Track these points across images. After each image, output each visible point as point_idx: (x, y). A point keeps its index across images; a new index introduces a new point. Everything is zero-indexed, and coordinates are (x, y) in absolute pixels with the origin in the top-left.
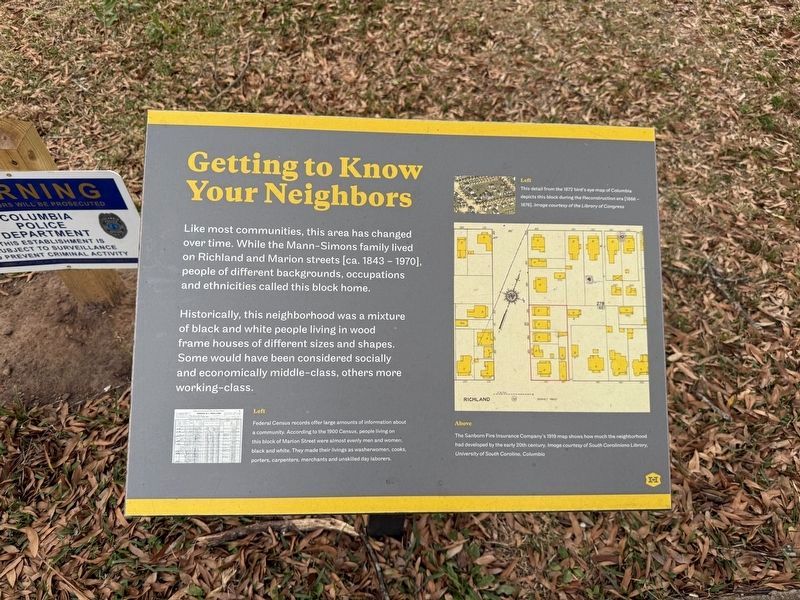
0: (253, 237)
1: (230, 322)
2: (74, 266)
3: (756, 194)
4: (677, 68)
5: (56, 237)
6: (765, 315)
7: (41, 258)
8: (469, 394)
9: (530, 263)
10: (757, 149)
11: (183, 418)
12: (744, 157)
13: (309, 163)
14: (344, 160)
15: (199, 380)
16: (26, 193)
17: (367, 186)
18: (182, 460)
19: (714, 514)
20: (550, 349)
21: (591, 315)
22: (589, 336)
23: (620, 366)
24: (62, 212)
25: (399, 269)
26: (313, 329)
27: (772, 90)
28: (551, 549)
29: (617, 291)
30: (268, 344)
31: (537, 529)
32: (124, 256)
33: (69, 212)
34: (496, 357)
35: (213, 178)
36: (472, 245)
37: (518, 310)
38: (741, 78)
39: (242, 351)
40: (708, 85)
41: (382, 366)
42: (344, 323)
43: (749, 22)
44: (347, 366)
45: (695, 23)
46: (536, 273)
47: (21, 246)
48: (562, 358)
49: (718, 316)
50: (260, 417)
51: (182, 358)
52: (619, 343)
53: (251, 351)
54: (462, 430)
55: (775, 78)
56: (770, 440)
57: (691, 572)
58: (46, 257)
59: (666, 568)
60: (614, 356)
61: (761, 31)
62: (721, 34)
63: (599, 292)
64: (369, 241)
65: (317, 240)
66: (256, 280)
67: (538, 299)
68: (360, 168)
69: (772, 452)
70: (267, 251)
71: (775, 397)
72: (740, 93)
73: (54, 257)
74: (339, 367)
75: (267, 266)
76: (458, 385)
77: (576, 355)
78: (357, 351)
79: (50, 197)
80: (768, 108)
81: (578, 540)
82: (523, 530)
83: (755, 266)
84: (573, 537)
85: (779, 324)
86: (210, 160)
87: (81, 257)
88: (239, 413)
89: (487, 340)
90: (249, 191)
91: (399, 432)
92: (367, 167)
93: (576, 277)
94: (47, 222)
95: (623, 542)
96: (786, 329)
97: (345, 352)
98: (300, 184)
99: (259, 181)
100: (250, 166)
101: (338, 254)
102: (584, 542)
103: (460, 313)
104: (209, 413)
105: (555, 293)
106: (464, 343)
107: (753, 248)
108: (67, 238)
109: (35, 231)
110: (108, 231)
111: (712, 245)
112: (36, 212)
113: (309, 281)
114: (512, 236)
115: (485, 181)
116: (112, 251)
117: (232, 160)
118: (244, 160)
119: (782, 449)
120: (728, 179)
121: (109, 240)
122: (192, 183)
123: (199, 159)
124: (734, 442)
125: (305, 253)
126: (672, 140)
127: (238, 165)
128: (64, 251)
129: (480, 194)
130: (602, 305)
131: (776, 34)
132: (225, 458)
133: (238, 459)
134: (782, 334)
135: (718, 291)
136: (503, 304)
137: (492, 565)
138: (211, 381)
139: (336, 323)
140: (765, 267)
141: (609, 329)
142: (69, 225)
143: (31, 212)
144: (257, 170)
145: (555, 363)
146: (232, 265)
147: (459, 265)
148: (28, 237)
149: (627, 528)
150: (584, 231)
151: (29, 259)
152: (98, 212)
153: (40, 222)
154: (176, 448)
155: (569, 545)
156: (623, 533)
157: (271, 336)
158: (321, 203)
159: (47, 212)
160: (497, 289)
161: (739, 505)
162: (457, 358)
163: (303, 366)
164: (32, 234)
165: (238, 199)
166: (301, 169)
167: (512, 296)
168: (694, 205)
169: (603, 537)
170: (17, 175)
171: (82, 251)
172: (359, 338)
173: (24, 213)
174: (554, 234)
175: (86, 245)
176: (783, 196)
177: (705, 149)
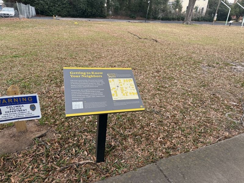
0: (81, 81)
1: (79, 91)
2: (20, 120)
3: (159, 99)
4: (140, 83)
5: (18, 112)
6: (165, 116)
7: (13, 118)
8: (114, 98)
9: (119, 83)
10: (158, 93)
11: (74, 103)
12: (156, 95)
13: (87, 73)
14: (92, 72)
15: (75, 98)
16: (15, 101)
17: (96, 75)
18: (74, 109)
19: (164, 146)
20: (124, 92)
21: (128, 88)
22: (129, 90)
23: (134, 94)
24: (22, 105)
25: (102, 84)
26: (91, 92)
27: (158, 85)
28: (136, 157)
29: (131, 85)
30: (85, 94)
31: (132, 154)
32: (33, 116)
33: (23, 105)
34: (117, 93)
35: (74, 75)
36: (111, 81)
37: (119, 88)
38: (152, 84)
39: (81, 95)
40: (147, 85)
41: (102, 95)
42: (95, 91)
43: (152, 76)
44: (97, 96)
45: (142, 77)
46: (120, 84)
47: (9, 115)
48: (126, 93)
49: (157, 117)
50: (85, 103)
51: (72, 96)
52: (133, 91)
53: (82, 95)
54: (114, 102)
55: (158, 83)
56: (171, 133)
57: (163, 155)
58: (14, 118)
59: (158, 155)
60: (133, 93)
61: (154, 77)
62: (147, 78)
63: (129, 85)
64: (97, 81)
65: (90, 81)
66: (82, 86)
67: (121, 87)
68: (94, 73)
69: (172, 135)
70: (83, 83)
71: (171, 127)
72: (153, 86)
73: (16, 118)
74: (95, 96)
75: (83, 84)
76: (113, 97)
77: (128, 93)
78: (98, 94)
79: (20, 101)
80: (158, 87)
81: (140, 155)
82: (129, 155)
83: (162, 110)
84: (139, 154)
85: (168, 117)
86: (73, 73)
87: (23, 117)
88: (82, 102)
89: (115, 91)
90: (79, 76)
91: (106, 103)
92: (95, 73)
93: (126, 84)
94: (17, 108)
95: (149, 153)
96: (170, 117)
97: (96, 94)
98: (86, 75)
99: (81, 75)
100: (79, 73)
101: (93, 83)
102: (142, 155)
103: (111, 89)
104: (77, 102)
105: (123, 86)
106: (113, 92)
107: (161, 107)
108: (21, 112)
109: (14, 111)
110: (31, 109)
111: (153, 108)
112: (16, 105)
113: (89, 86)
114: (116, 80)
115: (111, 74)
116: (31, 114)
117: (76, 73)
118: (78, 73)
119: (174, 134)
120: (154, 98)
121: (31, 111)
122: (71, 75)
123: (71, 73)
124: (165, 134)
125: (89, 83)
126: (142, 94)
127: (77, 73)
128: (19, 116)
129: (111, 75)
130: (130, 87)
131: (157, 77)
132: (81, 108)
133: (83, 108)
134: (169, 118)
135: (156, 114)
136: (117, 87)
137: (124, 162)
138: (77, 98)
139: (94, 91)
140: (164, 109)
141: (131, 90)
142: (23, 108)
143: (14, 106)
144: (80, 74)
145: (125, 94)
146: (78, 85)
147: (110, 83)
148: (11, 113)
149: (149, 150)
150: (125, 79)
151: (9, 119)
152: (30, 104)
153: (16, 108)
154: (73, 107)
155: (139, 156)
156: (148, 151)
157: (85, 93)
158: (90, 77)
159: (18, 105)
160: (116, 86)
161: (168, 143)
162: (112, 94)
163: (90, 96)
164: (13, 111)
165: (78, 77)
166: (86, 73)
167: (118, 87)
168: (149, 102)
169: (145, 153)
170: (15, 96)
171: (23, 115)
172: (98, 92)
173: (13, 106)
174: (122, 80)
175: (25, 113)
176: (164, 99)
177: (149, 94)
